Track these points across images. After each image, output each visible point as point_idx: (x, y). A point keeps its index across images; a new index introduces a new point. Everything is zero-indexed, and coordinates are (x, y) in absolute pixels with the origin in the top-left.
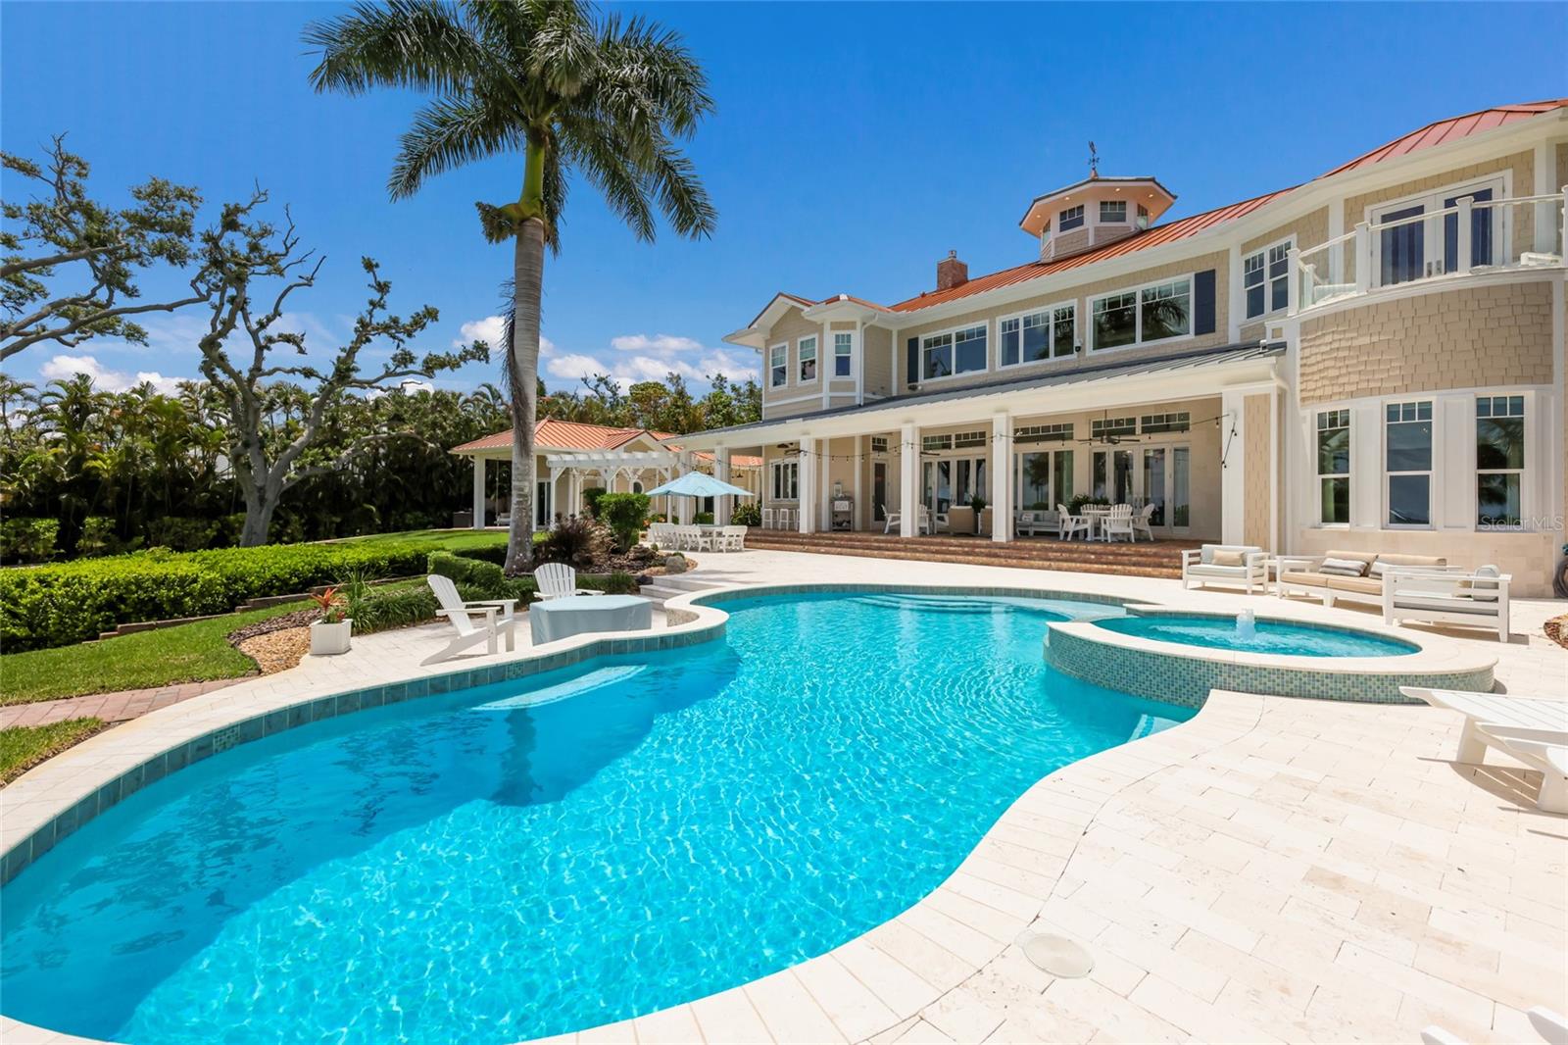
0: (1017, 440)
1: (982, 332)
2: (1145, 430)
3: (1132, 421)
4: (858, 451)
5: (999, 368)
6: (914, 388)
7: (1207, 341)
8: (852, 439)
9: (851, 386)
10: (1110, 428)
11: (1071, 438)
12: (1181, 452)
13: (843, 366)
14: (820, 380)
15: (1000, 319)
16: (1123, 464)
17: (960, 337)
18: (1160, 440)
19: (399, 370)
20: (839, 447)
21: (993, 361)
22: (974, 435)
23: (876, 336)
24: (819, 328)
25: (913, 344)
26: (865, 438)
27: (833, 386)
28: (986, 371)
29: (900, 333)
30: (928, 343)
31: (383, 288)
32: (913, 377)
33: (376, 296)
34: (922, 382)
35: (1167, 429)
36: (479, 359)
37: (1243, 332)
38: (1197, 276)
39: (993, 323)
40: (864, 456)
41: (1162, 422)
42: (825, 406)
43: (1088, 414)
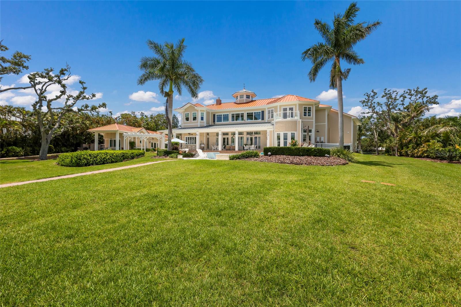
0: (239, 134)
1: (228, 115)
2: (254, 134)
3: (252, 132)
4: (205, 135)
5: (231, 122)
6: (214, 124)
7: (263, 121)
8: (204, 133)
9: (204, 123)
10: (249, 133)
11: (243, 134)
12: (259, 138)
13: (202, 119)
14: (198, 121)
15: (231, 113)
16: (251, 139)
17: (224, 115)
18: (256, 135)
19: (85, 109)
20: (201, 134)
21: (230, 120)
22: (226, 133)
23: (208, 113)
24: (198, 111)
25: (214, 115)
26: (206, 133)
27: (201, 122)
28: (229, 122)
29: (211, 113)
30: (217, 115)
31: (84, 88)
32: (214, 121)
33: (82, 90)
34: (216, 123)
35: (257, 134)
36: (103, 107)
37: (268, 120)
38: (262, 111)
39: (230, 113)
40: (206, 136)
41: (256, 133)
42: (199, 126)
43: (246, 131)
